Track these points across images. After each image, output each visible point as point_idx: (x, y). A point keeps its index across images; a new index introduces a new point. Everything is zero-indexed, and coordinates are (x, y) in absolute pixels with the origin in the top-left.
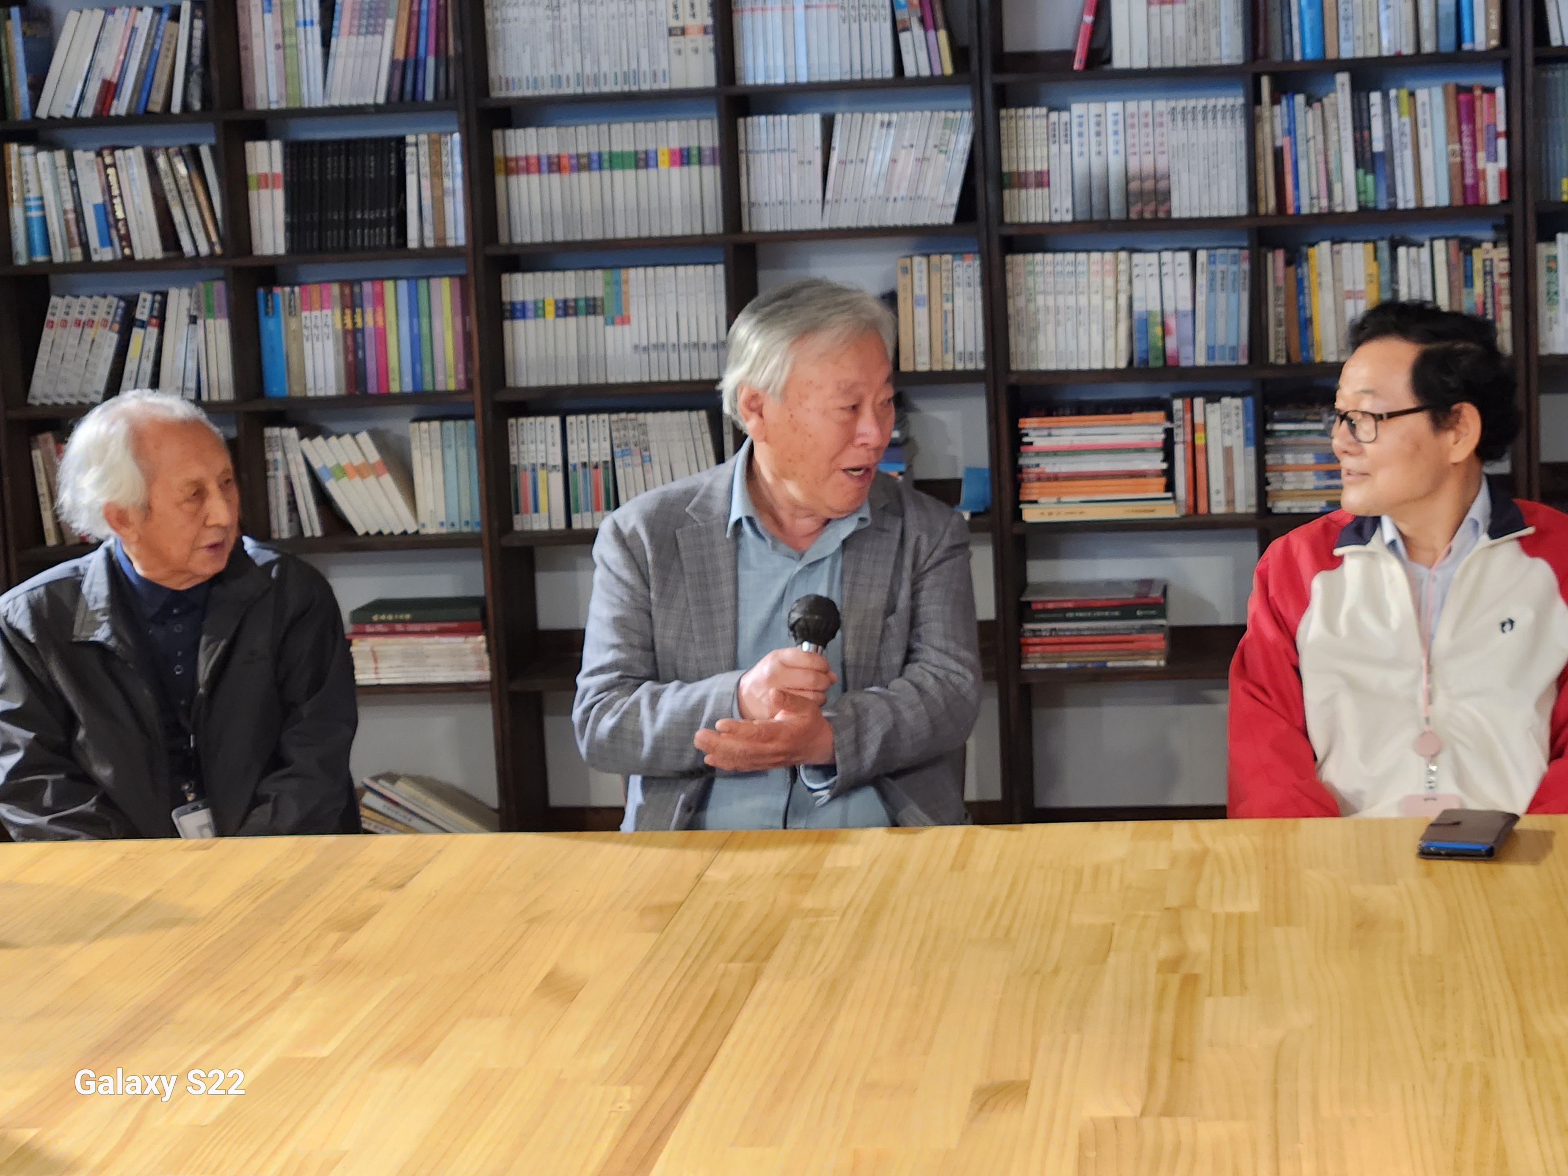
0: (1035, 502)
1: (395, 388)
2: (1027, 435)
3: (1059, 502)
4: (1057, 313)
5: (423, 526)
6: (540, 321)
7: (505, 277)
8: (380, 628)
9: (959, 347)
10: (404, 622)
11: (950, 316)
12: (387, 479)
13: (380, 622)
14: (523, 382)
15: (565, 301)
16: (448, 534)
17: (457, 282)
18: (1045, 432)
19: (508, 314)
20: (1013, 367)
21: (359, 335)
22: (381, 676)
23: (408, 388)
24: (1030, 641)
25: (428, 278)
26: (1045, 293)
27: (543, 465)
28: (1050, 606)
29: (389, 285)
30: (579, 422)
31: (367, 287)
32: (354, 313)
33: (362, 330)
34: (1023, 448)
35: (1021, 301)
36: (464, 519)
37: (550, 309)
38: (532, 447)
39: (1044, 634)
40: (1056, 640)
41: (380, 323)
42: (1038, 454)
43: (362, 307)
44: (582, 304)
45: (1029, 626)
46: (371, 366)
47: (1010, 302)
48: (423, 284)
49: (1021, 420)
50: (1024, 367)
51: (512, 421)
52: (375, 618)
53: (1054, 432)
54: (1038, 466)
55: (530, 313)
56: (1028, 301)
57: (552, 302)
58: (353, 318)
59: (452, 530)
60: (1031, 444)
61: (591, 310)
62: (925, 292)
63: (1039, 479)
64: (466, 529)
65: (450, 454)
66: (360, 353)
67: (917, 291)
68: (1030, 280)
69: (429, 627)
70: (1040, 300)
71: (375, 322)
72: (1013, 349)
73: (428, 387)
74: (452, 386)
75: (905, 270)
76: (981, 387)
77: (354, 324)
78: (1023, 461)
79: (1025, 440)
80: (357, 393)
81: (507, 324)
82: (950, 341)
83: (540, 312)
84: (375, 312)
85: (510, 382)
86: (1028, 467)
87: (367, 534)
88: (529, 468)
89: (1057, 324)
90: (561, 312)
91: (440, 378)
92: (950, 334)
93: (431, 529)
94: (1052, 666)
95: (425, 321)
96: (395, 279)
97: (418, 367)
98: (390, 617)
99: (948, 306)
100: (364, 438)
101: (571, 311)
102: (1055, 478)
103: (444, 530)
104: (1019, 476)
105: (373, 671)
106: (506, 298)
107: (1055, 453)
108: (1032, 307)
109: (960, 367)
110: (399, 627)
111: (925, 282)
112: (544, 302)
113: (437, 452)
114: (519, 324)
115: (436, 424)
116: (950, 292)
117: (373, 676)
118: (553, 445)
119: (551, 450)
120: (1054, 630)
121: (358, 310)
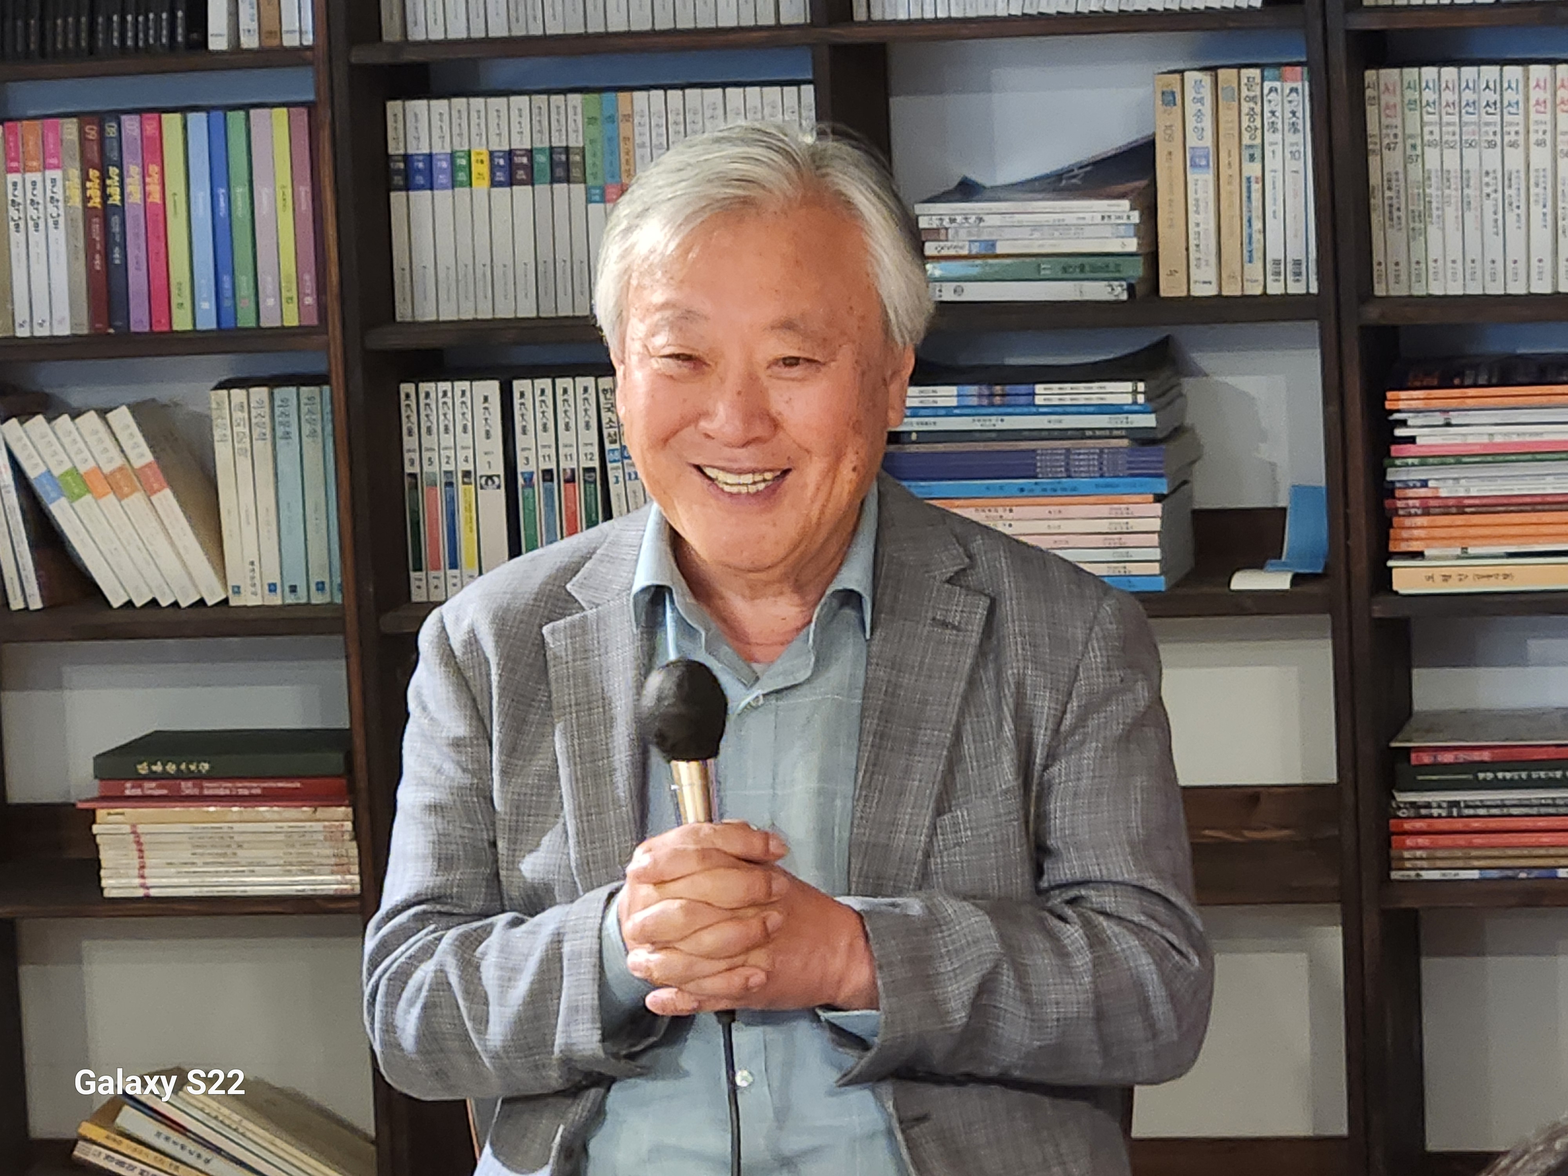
0: (1419, 555)
1: (182, 322)
2: (1403, 423)
3: (1465, 555)
4: (1465, 182)
5: (237, 590)
6: (462, 192)
7: (393, 107)
8: (150, 788)
9: (1275, 252)
10: (198, 777)
11: (1256, 187)
12: (166, 499)
13: (152, 776)
14: (427, 314)
15: (510, 154)
16: (284, 607)
17: (302, 114)
18: (1439, 419)
19: (398, 180)
20: (1380, 290)
21: (115, 220)
22: (149, 882)
23: (208, 323)
24: (1408, 826)
25: (246, 108)
26: (1441, 144)
27: (467, 474)
28: (1448, 758)
29: (172, 122)
30: (538, 392)
31: (131, 125)
32: (104, 177)
33: (121, 209)
34: (1395, 449)
35: (1394, 160)
36: (314, 580)
37: (481, 169)
38: (447, 440)
39: (1435, 812)
40: (1459, 824)
41: (155, 197)
42: (1424, 461)
43: (120, 166)
44: (542, 159)
45: (1403, 797)
46: (137, 279)
47: (1374, 162)
48: (236, 118)
49: (1390, 395)
50: (1399, 290)
51: (407, 388)
52: (143, 769)
53: (1455, 417)
54: (1424, 484)
55: (442, 179)
56: (1407, 160)
57: (486, 157)
58: (104, 187)
59: (290, 600)
60: (1412, 440)
61: (560, 172)
62: (1208, 141)
63: (1426, 512)
64: (318, 599)
65: (288, 452)
66: (117, 255)
67: (1192, 141)
68: (1413, 118)
69: (243, 788)
70: (1432, 156)
71: (145, 195)
72: (1378, 255)
73: (246, 320)
74: (292, 320)
75: (1169, 98)
76: (1313, 328)
77: (105, 196)
78: (1392, 475)
79: (1399, 432)
80: (111, 331)
81: (397, 198)
82: (1257, 237)
83: (462, 176)
84: (144, 175)
85: (403, 312)
86: (1406, 485)
87: (129, 604)
88: (441, 480)
89: (1465, 204)
90: (500, 176)
91: (269, 302)
92: (1257, 225)
93: (250, 598)
94: (1451, 875)
95: (240, 192)
96: (184, 110)
97: (226, 280)
98: (171, 768)
99: (1253, 169)
100: (122, 418)
101: (521, 174)
102: (1460, 507)
103: (276, 600)
104: (1388, 503)
105: (136, 872)
106: (394, 148)
107: (1458, 459)
108: (1415, 172)
109: (1275, 288)
110: (187, 787)
111: (1207, 123)
112: (469, 154)
113: (263, 448)
114: (421, 198)
115: (260, 393)
116: (1258, 141)
117: (137, 881)
118: (488, 435)
119: (482, 444)
120: (1456, 804)
121: (113, 171)
